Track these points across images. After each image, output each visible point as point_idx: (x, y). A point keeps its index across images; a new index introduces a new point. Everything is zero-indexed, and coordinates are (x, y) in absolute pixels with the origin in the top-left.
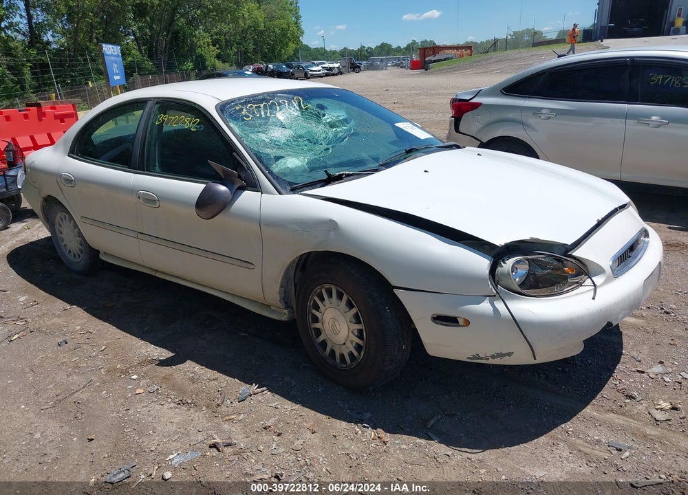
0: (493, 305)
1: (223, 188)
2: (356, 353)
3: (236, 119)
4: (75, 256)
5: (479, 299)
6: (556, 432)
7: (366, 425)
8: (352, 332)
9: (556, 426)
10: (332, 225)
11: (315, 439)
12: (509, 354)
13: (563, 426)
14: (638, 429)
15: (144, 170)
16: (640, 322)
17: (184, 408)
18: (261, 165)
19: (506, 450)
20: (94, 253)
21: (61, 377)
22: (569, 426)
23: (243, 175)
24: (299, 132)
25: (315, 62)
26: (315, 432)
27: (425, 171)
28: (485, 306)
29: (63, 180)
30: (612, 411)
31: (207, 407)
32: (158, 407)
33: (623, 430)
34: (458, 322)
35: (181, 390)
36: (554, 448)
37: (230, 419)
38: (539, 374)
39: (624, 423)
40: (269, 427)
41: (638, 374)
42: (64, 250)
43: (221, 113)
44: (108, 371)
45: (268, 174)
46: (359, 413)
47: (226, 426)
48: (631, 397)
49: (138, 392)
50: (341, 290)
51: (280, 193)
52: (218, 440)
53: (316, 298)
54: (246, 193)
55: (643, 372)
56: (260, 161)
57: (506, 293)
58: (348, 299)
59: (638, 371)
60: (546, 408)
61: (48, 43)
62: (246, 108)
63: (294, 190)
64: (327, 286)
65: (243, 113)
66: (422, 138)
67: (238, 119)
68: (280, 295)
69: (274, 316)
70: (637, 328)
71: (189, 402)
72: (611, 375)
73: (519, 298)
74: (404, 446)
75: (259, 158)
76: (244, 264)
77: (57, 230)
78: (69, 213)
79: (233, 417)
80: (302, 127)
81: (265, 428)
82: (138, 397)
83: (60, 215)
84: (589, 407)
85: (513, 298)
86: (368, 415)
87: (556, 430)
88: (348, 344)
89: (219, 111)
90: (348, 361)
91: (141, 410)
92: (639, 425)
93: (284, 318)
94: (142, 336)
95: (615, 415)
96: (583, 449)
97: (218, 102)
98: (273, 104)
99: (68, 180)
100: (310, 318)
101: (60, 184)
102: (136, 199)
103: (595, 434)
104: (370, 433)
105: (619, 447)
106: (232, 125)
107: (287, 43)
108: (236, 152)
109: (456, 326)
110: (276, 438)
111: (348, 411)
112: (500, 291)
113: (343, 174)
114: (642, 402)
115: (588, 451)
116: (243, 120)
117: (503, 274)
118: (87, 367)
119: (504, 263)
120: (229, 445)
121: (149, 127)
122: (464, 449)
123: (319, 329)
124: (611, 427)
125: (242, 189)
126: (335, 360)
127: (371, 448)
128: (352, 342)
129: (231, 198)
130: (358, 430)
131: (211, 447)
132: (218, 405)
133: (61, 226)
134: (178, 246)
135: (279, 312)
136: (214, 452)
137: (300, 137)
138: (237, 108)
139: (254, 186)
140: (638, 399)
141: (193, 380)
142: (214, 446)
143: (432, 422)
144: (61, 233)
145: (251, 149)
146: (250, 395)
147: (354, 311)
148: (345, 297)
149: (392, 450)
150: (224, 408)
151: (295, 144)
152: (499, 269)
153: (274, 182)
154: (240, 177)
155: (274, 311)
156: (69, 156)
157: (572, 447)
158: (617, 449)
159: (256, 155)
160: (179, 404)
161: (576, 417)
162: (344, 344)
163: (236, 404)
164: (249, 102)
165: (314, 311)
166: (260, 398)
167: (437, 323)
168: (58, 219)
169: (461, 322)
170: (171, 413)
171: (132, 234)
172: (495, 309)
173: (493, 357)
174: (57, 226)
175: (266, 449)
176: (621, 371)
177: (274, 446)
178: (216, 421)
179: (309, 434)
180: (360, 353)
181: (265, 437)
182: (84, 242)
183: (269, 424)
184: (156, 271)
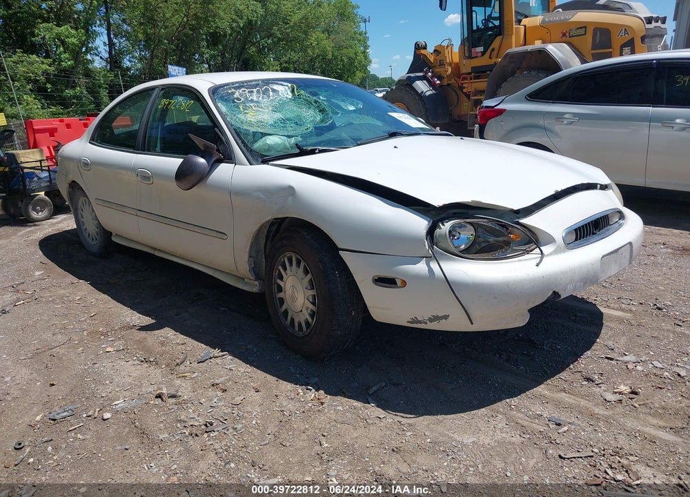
0: (428, 265)
1: (202, 160)
2: (310, 320)
3: (226, 101)
4: (93, 239)
5: (416, 260)
6: (499, 406)
7: (309, 387)
8: (308, 299)
9: (501, 400)
10: (290, 190)
11: (257, 397)
12: (446, 317)
13: (508, 400)
14: (587, 408)
15: (144, 151)
16: (628, 315)
17: (146, 365)
18: (238, 139)
19: (440, 417)
20: (106, 234)
21: (48, 336)
22: (514, 401)
23: (221, 148)
24: (288, 116)
25: (378, 89)
26: (258, 391)
27: (395, 147)
28: (421, 267)
29: (82, 164)
30: (565, 391)
31: (167, 366)
32: (123, 363)
33: (571, 408)
34: (396, 284)
35: (149, 351)
36: (491, 420)
37: (183, 376)
38: (500, 355)
39: (573, 402)
40: (217, 384)
41: (607, 360)
42: (85, 234)
43: (212, 95)
44: (90, 334)
45: (243, 147)
46: (307, 378)
47: (178, 382)
48: (589, 380)
49: (108, 350)
50: (299, 257)
51: (251, 165)
52: (164, 391)
53: (280, 268)
54: (223, 166)
55: (612, 359)
56: (238, 135)
57: (441, 254)
58: (305, 265)
59: (606, 358)
60: (497, 385)
61: (128, 69)
62: (239, 92)
63: (265, 162)
64: (288, 254)
65: (235, 96)
66: (414, 127)
67: (229, 101)
68: (250, 265)
69: (246, 288)
70: (621, 320)
71: (152, 360)
72: (577, 360)
73: (454, 260)
74: (340, 408)
75: (237, 133)
76: (219, 235)
77: (79, 214)
78: (87, 198)
79: (186, 374)
80: (292, 111)
81: (213, 385)
82: (108, 354)
83: (82, 199)
84: (542, 386)
85: (449, 259)
86: (316, 379)
87: (499, 404)
88: (304, 310)
89: (211, 93)
90: (304, 329)
91: (105, 366)
92: (590, 405)
93: (255, 290)
94: (133, 307)
95: (567, 395)
96: (521, 422)
97: (212, 85)
98: (267, 90)
99: (86, 164)
100: (275, 288)
101: (80, 168)
102: (135, 176)
103: (538, 409)
104: (312, 394)
105: (558, 422)
106: (219, 105)
107: (354, 72)
108: (218, 128)
109: (394, 288)
110: (219, 394)
111: (298, 376)
112: (436, 251)
113: (316, 149)
114: (601, 385)
115: (525, 423)
116: (234, 102)
117: (440, 236)
118: (72, 329)
119: (443, 225)
120: (173, 396)
121: (153, 111)
122: (399, 414)
123: (282, 298)
124: (558, 404)
125: (220, 161)
126: (294, 328)
127: (307, 407)
128: (307, 309)
129: (208, 169)
130: (300, 391)
131: (157, 397)
132: (177, 364)
133: (82, 210)
134: (167, 221)
135: (251, 284)
136: (158, 401)
137: (288, 120)
138: (230, 91)
139: (229, 158)
140: (597, 382)
141: (162, 344)
142: (159, 396)
143: (374, 388)
144: (83, 217)
145: (232, 125)
146: (211, 358)
147: (309, 276)
148: (302, 264)
149: (326, 411)
150: (182, 367)
151: (282, 125)
152: (438, 231)
153: (248, 154)
154: (218, 150)
155: (247, 284)
156: (90, 143)
157: (510, 419)
158: (556, 424)
159: (235, 130)
160: (142, 361)
161: (525, 394)
162: (301, 311)
163: (195, 365)
164: (242, 87)
165: (279, 281)
166: (218, 361)
167: (378, 285)
168: (80, 204)
169: (399, 282)
170: (133, 368)
171: (133, 212)
172: (430, 270)
173: (431, 320)
174: (80, 211)
175: (207, 403)
176: (588, 357)
177: (215, 400)
178: (170, 377)
179: (253, 392)
180: (313, 320)
181: (211, 392)
182: (100, 226)
183: (217, 382)
184: (155, 249)
